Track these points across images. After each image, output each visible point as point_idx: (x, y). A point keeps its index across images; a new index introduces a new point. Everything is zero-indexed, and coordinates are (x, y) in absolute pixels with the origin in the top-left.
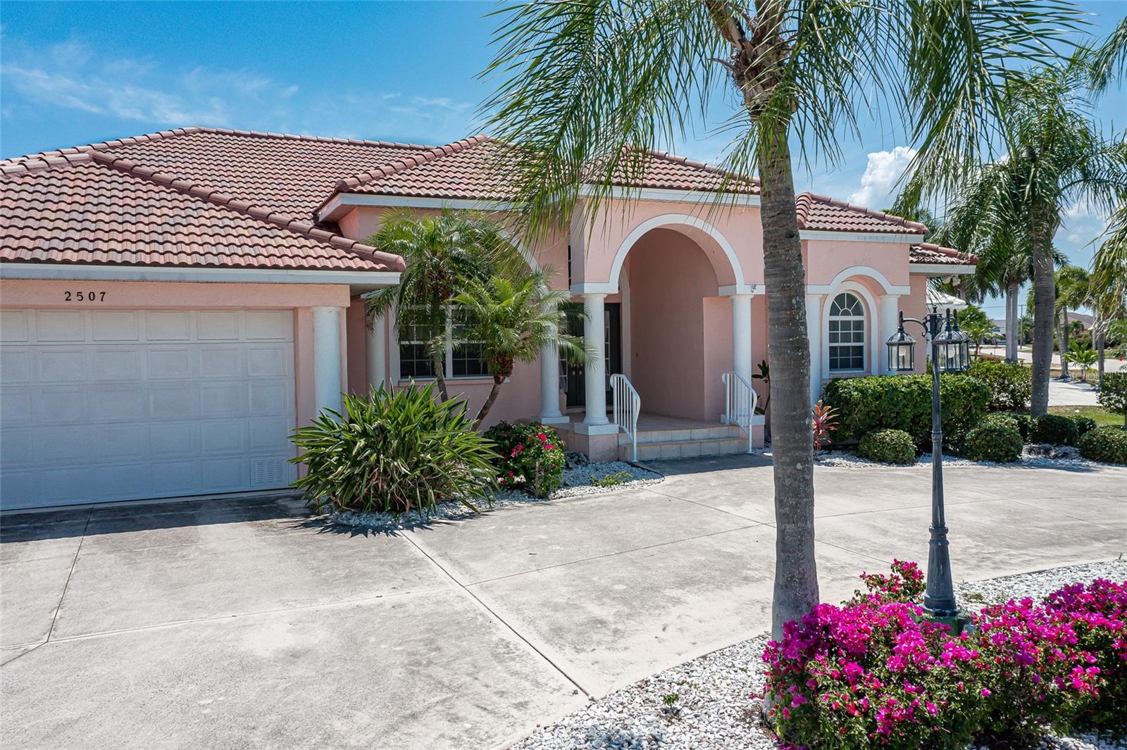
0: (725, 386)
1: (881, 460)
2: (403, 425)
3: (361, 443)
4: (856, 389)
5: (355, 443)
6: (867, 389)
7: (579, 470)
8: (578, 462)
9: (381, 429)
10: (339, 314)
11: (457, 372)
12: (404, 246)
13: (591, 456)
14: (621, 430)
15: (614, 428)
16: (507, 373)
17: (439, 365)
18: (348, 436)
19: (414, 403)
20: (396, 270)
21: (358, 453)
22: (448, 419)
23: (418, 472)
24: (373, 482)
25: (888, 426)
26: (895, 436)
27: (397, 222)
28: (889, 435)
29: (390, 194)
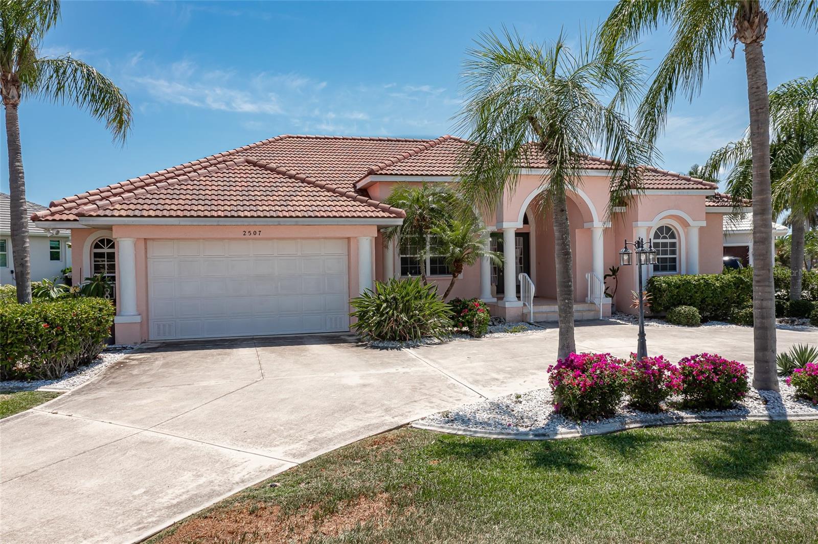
0: (588, 281)
1: (678, 323)
2: (406, 296)
3: (385, 305)
4: (665, 282)
5: (382, 305)
6: (671, 282)
7: (500, 326)
8: (500, 322)
9: (394, 298)
10: (371, 240)
11: (433, 272)
12: (404, 204)
13: (507, 319)
14: (524, 305)
15: (521, 304)
16: (460, 272)
17: (422, 267)
18: (378, 302)
19: (410, 285)
20: (401, 217)
21: (383, 311)
22: (428, 295)
23: (412, 320)
24: (390, 325)
25: (685, 304)
26: (687, 309)
27: (400, 191)
28: (683, 309)
29: (396, 174)
